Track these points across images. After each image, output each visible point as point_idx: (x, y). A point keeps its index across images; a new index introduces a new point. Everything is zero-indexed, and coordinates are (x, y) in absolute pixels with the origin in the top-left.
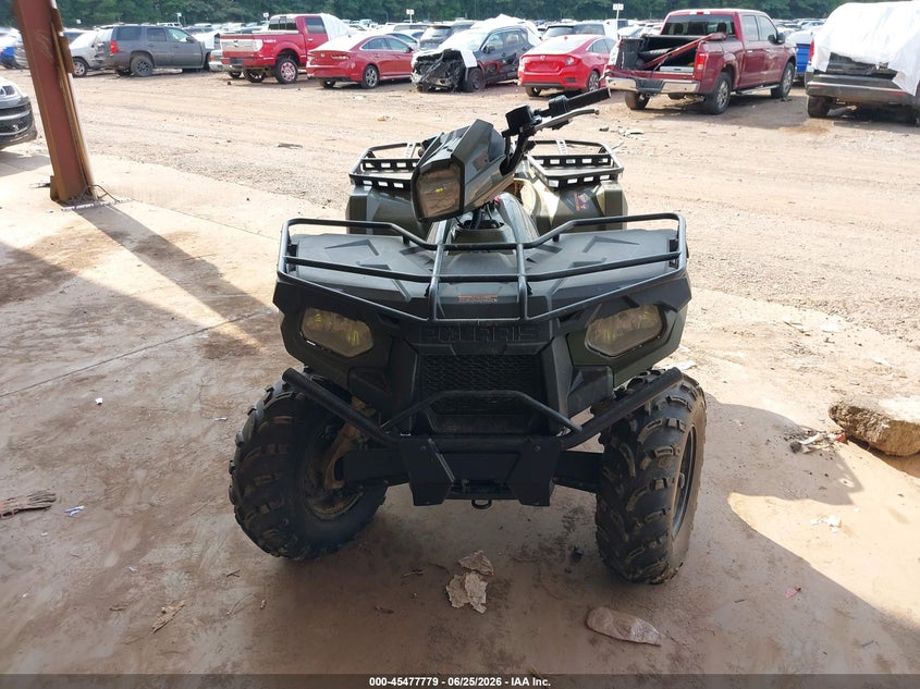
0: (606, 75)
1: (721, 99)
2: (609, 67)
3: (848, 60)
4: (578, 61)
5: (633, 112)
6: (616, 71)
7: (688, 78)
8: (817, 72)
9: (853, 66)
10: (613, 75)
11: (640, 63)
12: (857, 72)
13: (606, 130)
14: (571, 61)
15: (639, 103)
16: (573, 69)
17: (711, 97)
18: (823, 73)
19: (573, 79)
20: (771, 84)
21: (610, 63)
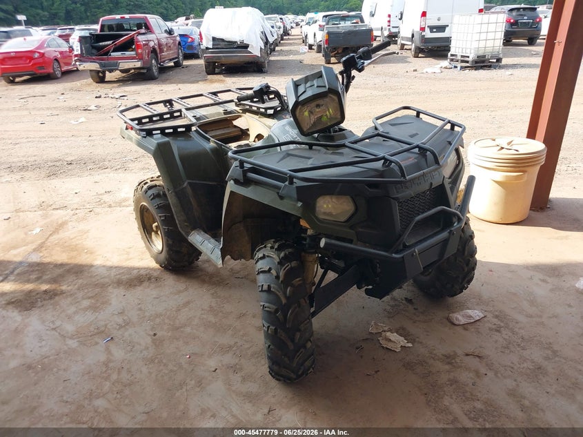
0: (76, 61)
1: (155, 70)
2: (76, 56)
3: (223, 40)
4: (42, 55)
5: (97, 85)
6: (81, 58)
7: (133, 58)
8: (207, 48)
9: (226, 43)
10: (80, 61)
11: (94, 51)
12: (229, 46)
13: (100, 97)
14: (36, 55)
15: (100, 78)
16: (41, 60)
17: (149, 69)
18: (211, 49)
19: (42, 67)
20: (173, 59)
21: (76, 53)
